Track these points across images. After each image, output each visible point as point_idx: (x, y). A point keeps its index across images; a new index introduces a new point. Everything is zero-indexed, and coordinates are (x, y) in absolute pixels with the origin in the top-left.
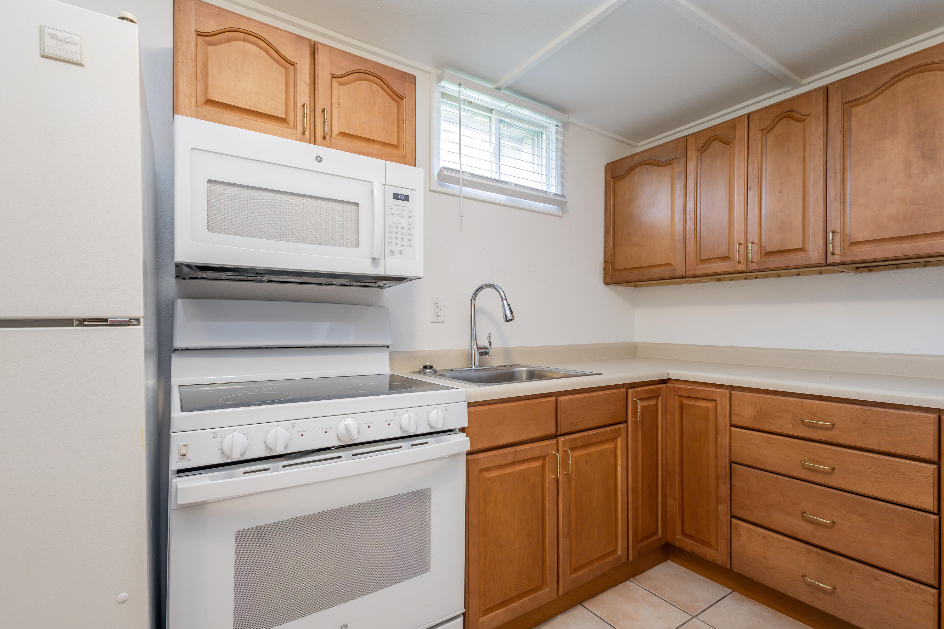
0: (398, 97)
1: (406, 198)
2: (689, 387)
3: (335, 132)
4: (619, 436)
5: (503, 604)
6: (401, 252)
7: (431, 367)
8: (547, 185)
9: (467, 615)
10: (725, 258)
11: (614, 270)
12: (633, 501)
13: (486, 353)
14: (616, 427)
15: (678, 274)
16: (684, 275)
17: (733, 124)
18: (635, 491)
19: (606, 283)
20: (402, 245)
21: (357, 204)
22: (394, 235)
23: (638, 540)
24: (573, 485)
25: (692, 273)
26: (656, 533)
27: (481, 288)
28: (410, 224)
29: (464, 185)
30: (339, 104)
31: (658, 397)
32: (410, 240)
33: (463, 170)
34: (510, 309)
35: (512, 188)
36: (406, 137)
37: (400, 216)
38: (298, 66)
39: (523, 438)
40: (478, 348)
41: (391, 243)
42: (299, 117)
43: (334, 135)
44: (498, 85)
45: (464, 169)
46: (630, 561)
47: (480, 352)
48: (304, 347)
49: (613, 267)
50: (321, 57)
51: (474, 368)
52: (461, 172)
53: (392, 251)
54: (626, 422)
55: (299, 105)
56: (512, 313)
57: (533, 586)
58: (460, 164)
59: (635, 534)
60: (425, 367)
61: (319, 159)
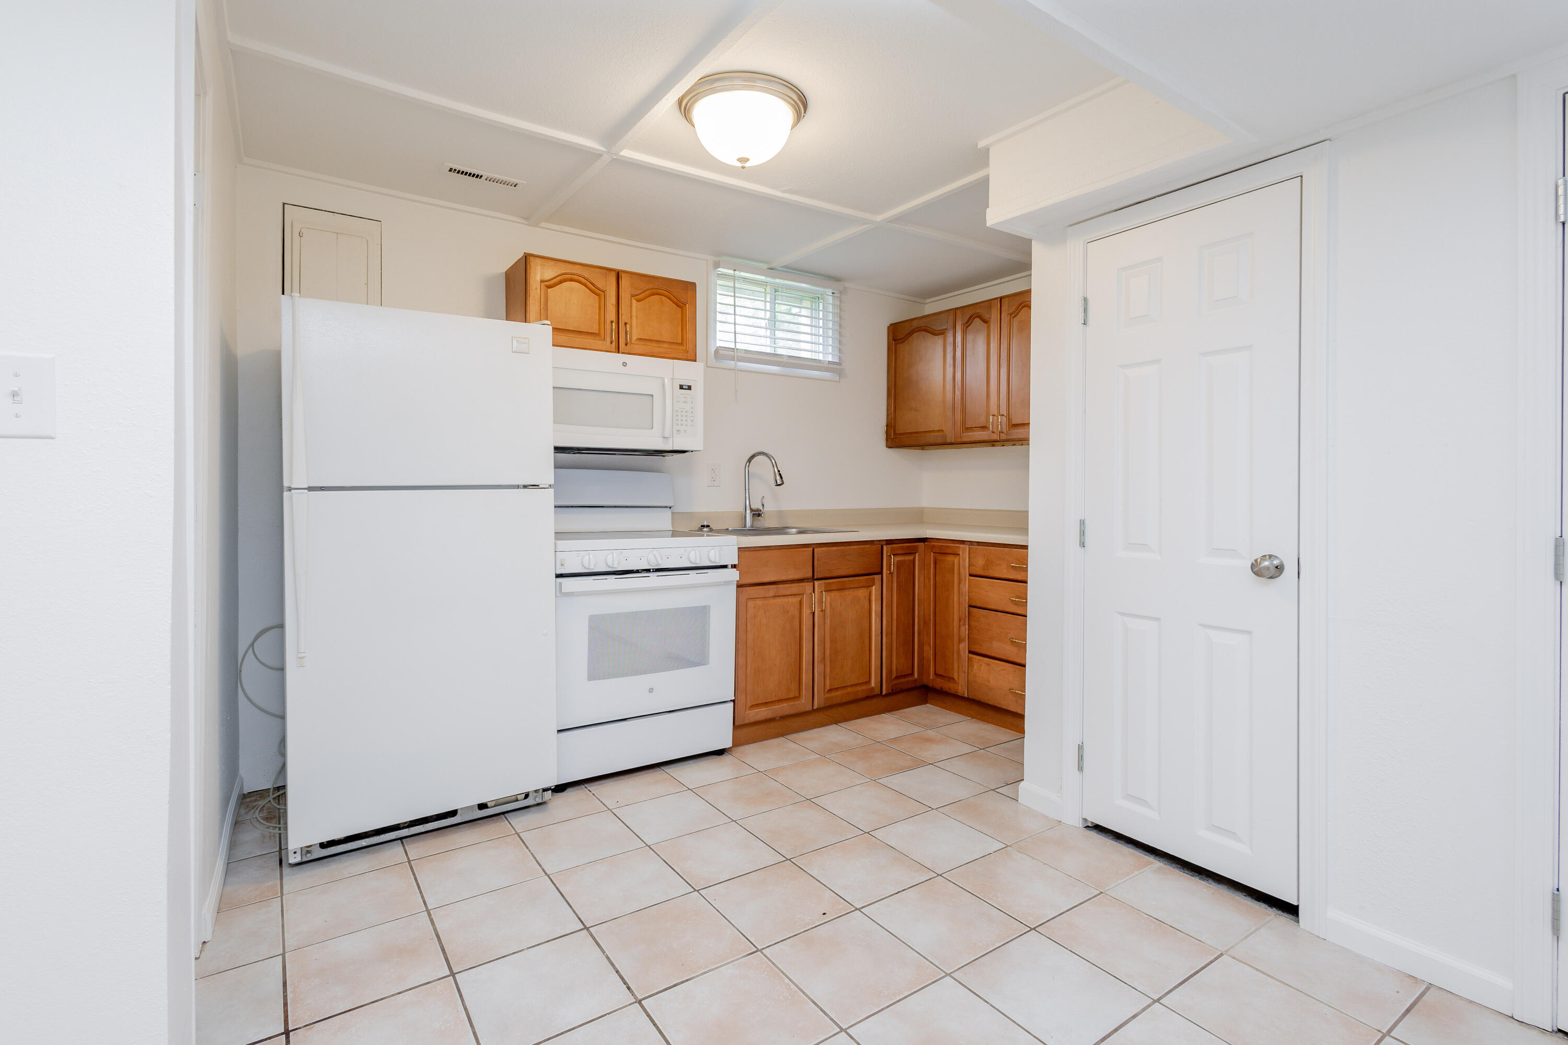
0: (680, 305)
1: (689, 388)
2: (941, 544)
3: (634, 338)
4: (874, 585)
5: (766, 704)
6: (685, 431)
7: (708, 526)
8: (825, 353)
9: (736, 701)
10: (984, 428)
11: (895, 434)
12: (886, 642)
13: (759, 515)
14: (871, 577)
15: (948, 441)
16: (953, 441)
17: (988, 304)
18: (890, 634)
19: (889, 446)
20: (686, 425)
21: (652, 395)
22: (680, 418)
23: (893, 678)
24: (828, 621)
25: (959, 440)
26: (912, 674)
27: (753, 457)
28: (692, 408)
29: (740, 361)
30: (637, 317)
31: (916, 553)
32: (692, 421)
33: (737, 347)
34: (780, 474)
35: (785, 360)
36: (689, 335)
37: (685, 402)
38: (607, 293)
39: (783, 578)
40: (752, 510)
41: (677, 424)
42: (608, 332)
43: (633, 341)
44: (772, 266)
45: (739, 346)
46: (884, 694)
47: (754, 514)
48: (603, 507)
49: (894, 431)
50: (624, 282)
51: (747, 528)
52: (736, 350)
53: (678, 431)
54: (881, 573)
55: (608, 322)
56: (781, 478)
57: (792, 695)
58: (735, 342)
59: (890, 672)
60: (703, 526)
61: (625, 364)
